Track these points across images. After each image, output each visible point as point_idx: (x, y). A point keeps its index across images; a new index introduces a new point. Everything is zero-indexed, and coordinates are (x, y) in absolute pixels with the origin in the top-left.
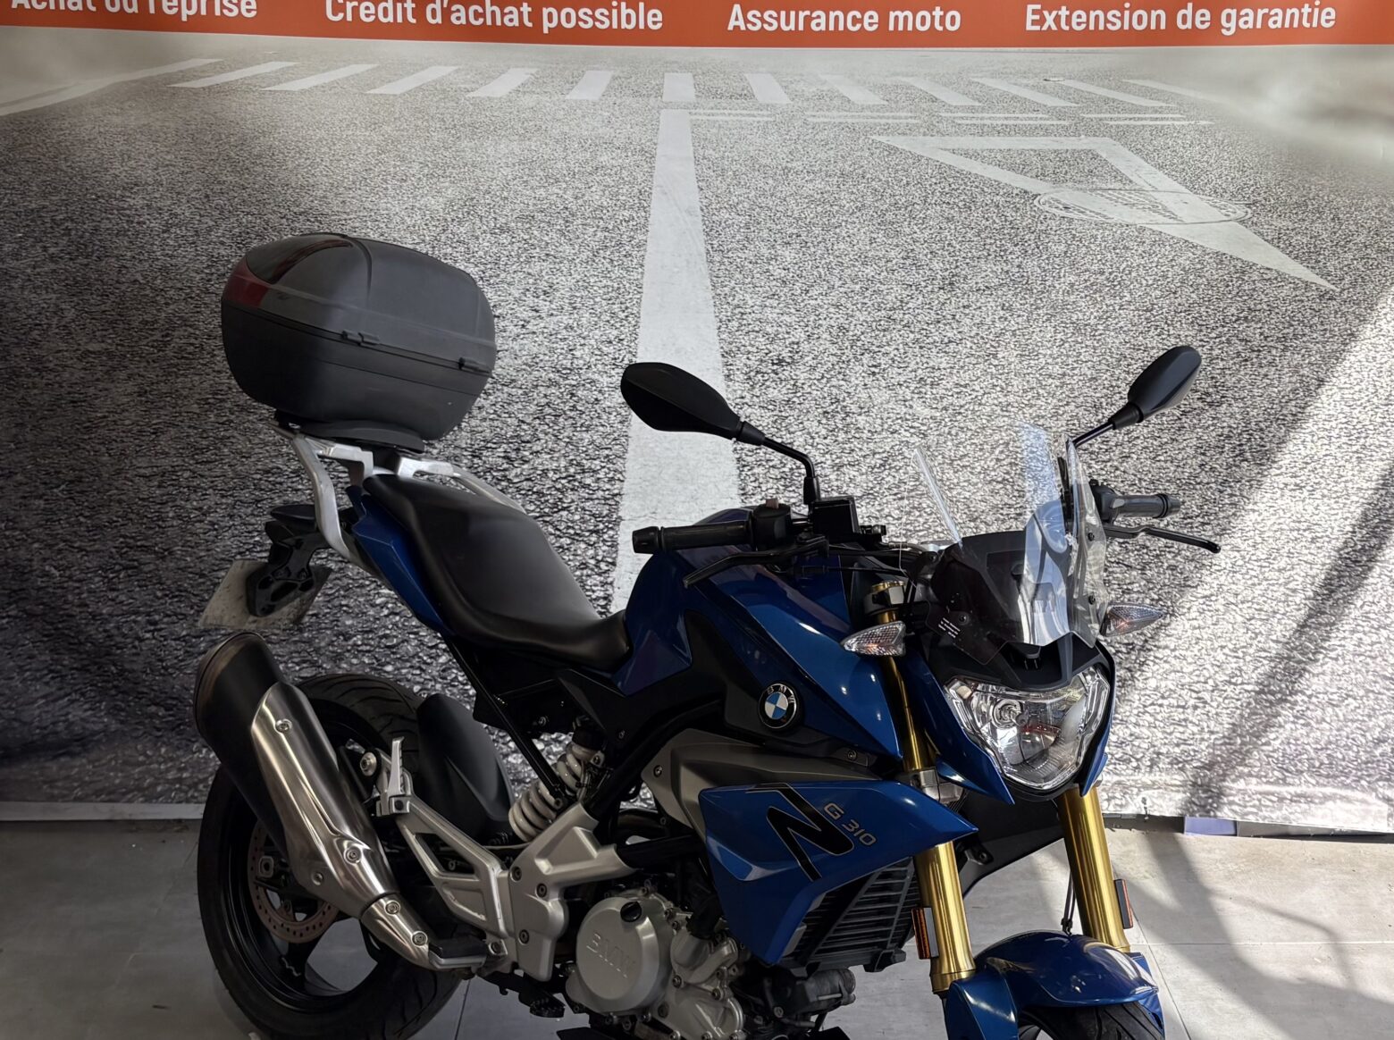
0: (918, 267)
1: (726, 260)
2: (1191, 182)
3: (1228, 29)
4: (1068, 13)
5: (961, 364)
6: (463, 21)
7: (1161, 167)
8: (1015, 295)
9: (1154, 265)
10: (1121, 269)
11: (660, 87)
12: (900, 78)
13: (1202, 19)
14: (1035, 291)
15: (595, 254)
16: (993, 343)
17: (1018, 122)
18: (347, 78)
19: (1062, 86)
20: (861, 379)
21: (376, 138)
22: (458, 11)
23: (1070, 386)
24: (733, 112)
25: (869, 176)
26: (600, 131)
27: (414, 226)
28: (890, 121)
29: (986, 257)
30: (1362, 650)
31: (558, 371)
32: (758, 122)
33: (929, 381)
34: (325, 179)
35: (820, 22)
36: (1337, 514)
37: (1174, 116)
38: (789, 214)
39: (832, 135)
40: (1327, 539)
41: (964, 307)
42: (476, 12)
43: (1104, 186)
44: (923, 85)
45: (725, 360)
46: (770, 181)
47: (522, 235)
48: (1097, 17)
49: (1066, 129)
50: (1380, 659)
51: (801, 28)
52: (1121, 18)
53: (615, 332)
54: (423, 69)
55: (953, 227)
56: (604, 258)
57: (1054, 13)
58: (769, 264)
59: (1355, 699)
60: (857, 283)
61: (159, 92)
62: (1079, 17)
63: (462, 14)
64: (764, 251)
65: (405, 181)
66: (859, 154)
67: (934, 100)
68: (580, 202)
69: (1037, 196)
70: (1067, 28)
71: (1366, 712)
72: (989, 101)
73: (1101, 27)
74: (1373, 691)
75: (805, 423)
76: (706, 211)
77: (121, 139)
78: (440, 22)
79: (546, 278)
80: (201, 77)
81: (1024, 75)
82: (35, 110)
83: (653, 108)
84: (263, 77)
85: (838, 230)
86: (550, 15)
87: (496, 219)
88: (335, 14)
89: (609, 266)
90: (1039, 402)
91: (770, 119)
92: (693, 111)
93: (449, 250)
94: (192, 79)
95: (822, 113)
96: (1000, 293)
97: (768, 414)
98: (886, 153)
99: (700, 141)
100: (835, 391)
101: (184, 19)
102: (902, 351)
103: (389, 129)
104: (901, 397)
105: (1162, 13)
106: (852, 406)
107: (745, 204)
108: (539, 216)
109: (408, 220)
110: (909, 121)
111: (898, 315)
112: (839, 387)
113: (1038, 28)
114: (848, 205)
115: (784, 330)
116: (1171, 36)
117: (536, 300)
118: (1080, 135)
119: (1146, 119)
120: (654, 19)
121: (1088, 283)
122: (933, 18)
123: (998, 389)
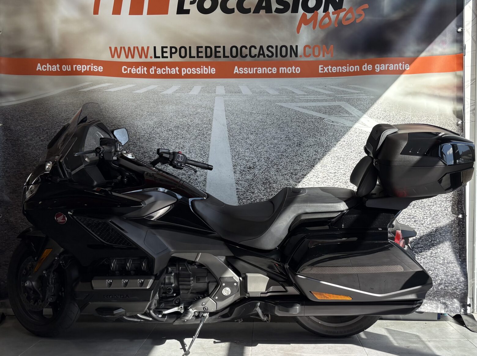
0: (290, 140)
1: (234, 139)
2: (370, 115)
3: (377, 70)
4: (331, 67)
5: (303, 168)
6: (160, 73)
7: (360, 110)
8: (319, 147)
9: (361, 139)
10: (350, 140)
11: (215, 90)
12: (283, 87)
13: (370, 67)
14: (324, 146)
15: (196, 137)
16: (313, 162)
17: (318, 98)
18: (127, 88)
19: (330, 88)
20: (274, 173)
21: (134, 104)
22: (159, 70)
23: (337, 176)
24: (236, 97)
25: (275, 114)
26: (198, 103)
27: (144, 129)
28: (281, 99)
29: (310, 137)
30: (433, 255)
31: (185, 171)
32: (243, 100)
33: (294, 173)
34: (120, 115)
35: (260, 71)
36: (422, 213)
37: (363, 95)
38: (252, 125)
39: (264, 103)
40: (419, 221)
41: (304, 151)
42: (163, 70)
43: (343, 115)
44: (290, 89)
45: (234, 167)
46: (247, 116)
47: (175, 132)
48: (339, 68)
49: (332, 100)
50: (438, 258)
51: (255, 72)
52: (346, 69)
53: (202, 159)
54: (148, 86)
55: (300, 128)
56: (199, 138)
57: (327, 68)
58: (247, 140)
59: (431, 271)
60: (272, 145)
61: (76, 93)
62: (334, 68)
63: (160, 71)
64: (245, 136)
65: (142, 116)
66: (272, 108)
67: (293, 93)
68: (192, 122)
69: (324, 119)
70: (331, 72)
71: (435, 275)
72: (309, 93)
73: (341, 71)
74: (437, 268)
75: (258, 186)
76: (228, 125)
77: (65, 106)
78: (154, 73)
79: (182, 144)
80: (87, 88)
81: (319, 85)
82: (41, 98)
83: (213, 96)
84: (104, 87)
85: (266, 130)
86: (184, 70)
87: (168, 127)
88: (124, 71)
89: (200, 140)
90: (328, 181)
91: (246, 99)
92: (225, 97)
93: (154, 136)
94: (85, 88)
95: (261, 97)
96: (314, 147)
97: (247, 183)
98: (280, 108)
99: (226, 105)
100: (266, 176)
101: (83, 72)
102: (286, 164)
103: (138, 102)
104: (286, 178)
105: (358, 67)
106: (272, 181)
107: (240, 123)
108: (180, 126)
109: (143, 127)
110: (286, 99)
111: (284, 154)
112: (267, 175)
113: (322, 72)
114: (269, 123)
115: (251, 158)
116: (361, 73)
117: (179, 150)
118: (336, 101)
119: (355, 96)
120: (213, 71)
121: (340, 145)
122: (292, 69)
123: (315, 176)
